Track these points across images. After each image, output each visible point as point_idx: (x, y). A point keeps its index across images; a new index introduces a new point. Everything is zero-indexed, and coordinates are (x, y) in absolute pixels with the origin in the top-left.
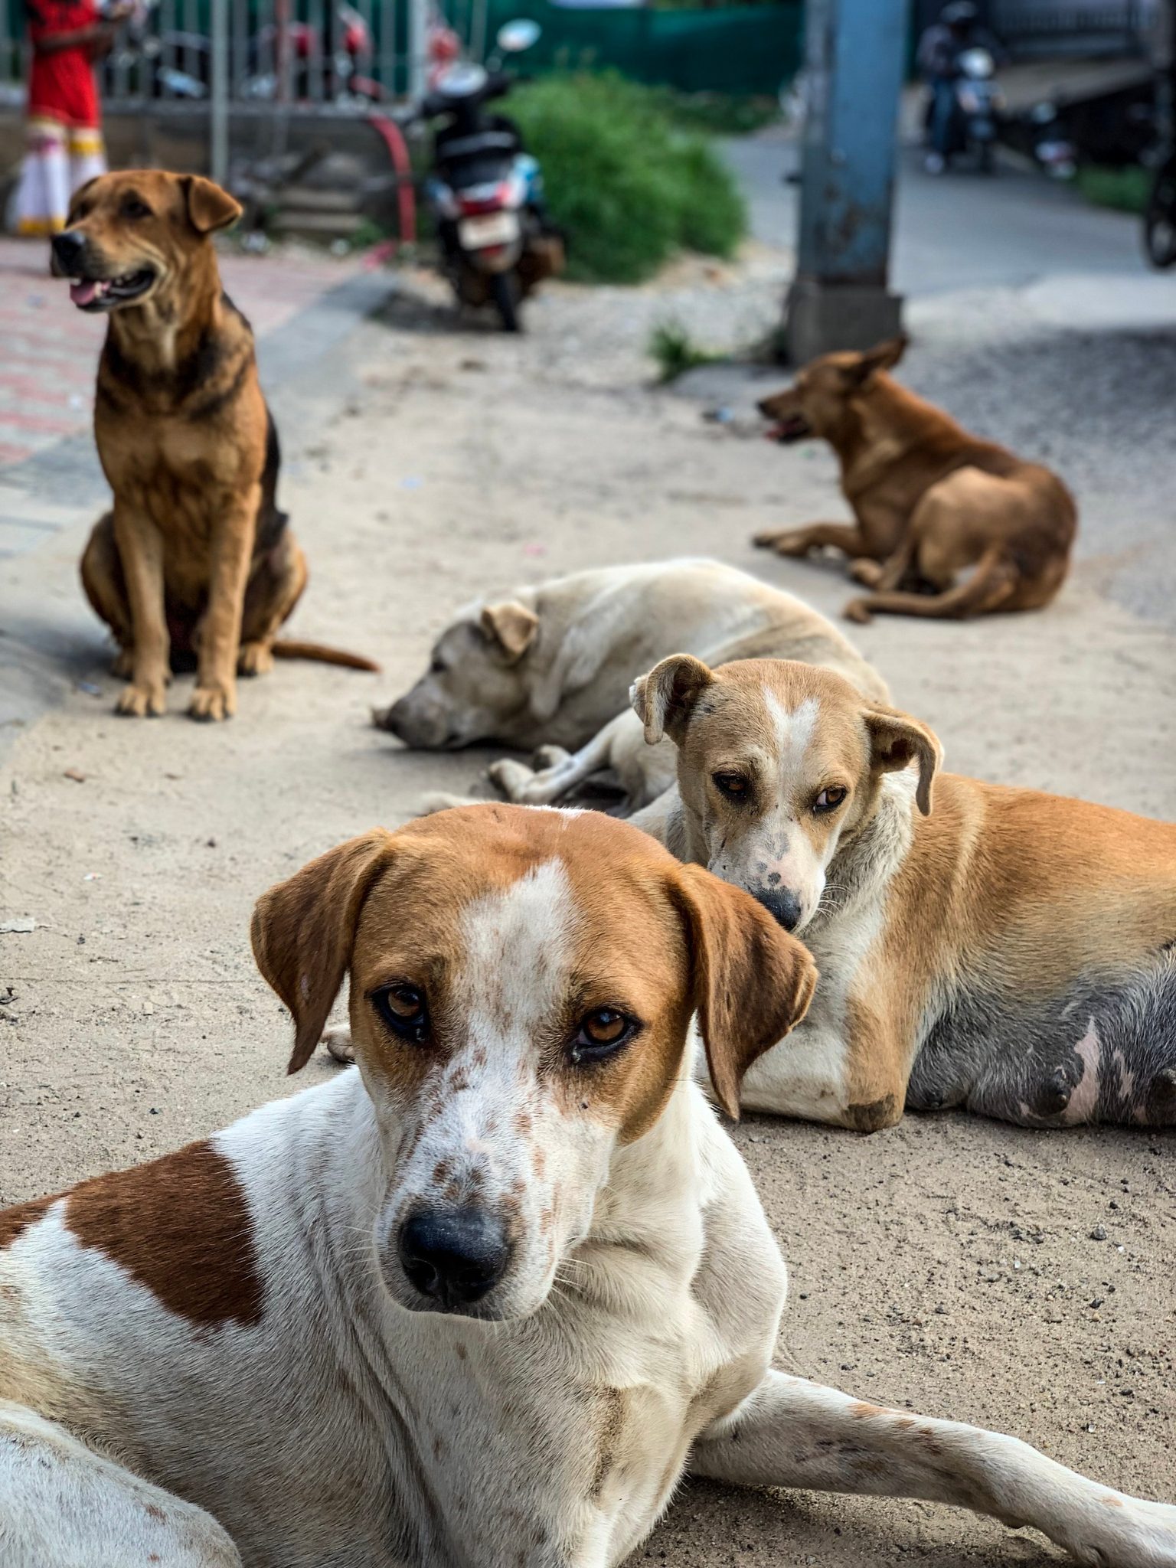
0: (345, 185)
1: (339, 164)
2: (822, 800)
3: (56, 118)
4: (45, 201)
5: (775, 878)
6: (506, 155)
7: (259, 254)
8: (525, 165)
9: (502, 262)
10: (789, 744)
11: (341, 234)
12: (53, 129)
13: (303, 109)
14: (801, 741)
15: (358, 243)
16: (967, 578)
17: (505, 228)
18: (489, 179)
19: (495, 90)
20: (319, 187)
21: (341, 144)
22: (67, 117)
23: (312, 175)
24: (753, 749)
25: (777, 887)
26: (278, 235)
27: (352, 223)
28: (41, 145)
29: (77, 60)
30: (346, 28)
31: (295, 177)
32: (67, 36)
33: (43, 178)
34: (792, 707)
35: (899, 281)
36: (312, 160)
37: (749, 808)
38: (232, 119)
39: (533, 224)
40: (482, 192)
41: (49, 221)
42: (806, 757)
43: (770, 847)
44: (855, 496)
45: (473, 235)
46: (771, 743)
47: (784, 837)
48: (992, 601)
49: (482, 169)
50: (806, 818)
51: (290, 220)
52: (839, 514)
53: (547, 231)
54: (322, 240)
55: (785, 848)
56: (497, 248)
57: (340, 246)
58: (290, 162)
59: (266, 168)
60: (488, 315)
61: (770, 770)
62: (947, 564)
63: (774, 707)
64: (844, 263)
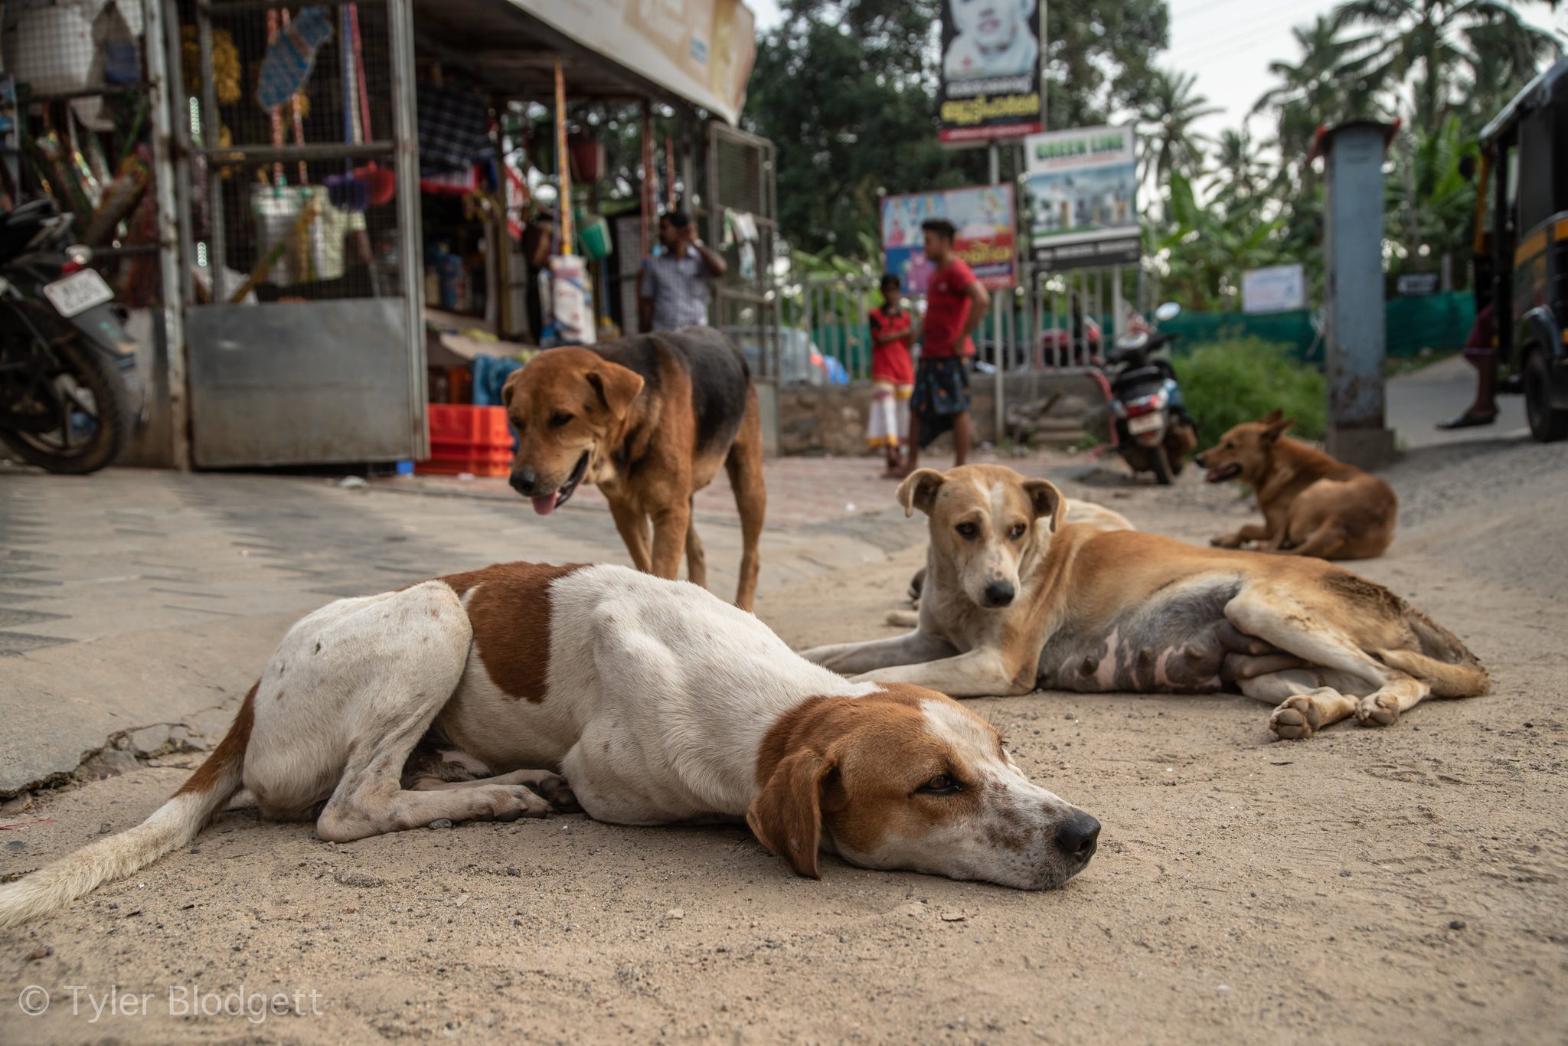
0: (1076, 414)
1: (1072, 402)
2: (1014, 531)
3: (888, 380)
4: (883, 426)
5: (999, 574)
6: (1157, 379)
7: (1022, 456)
8: (1170, 384)
9: (1155, 441)
10: (993, 505)
11: (1072, 443)
12: (887, 387)
13: (1050, 371)
14: (999, 502)
15: (1083, 447)
16: (1313, 537)
17: (1157, 421)
18: (1145, 394)
19: (1154, 345)
20: (1059, 416)
21: (1072, 390)
22: (893, 379)
23: (1055, 409)
24: (975, 508)
25: (1001, 579)
26: (1035, 446)
27: (1080, 435)
28: (880, 396)
29: (899, 346)
30: (1089, 328)
31: (1045, 411)
32: (894, 334)
33: (882, 415)
34: (990, 486)
35: (1391, 422)
36: (1055, 398)
37: (977, 540)
38: (1005, 381)
39: (1175, 419)
40: (1142, 401)
41: (886, 438)
42: (1003, 510)
43: (992, 558)
44: (1265, 506)
45: (1136, 427)
46: (984, 505)
47: (999, 552)
48: (1327, 551)
49: (1140, 388)
50: (1008, 542)
51: (1041, 436)
52: (1258, 521)
53: (1184, 421)
54: (1062, 446)
55: (1001, 558)
56: (1152, 433)
57: (1072, 449)
58: (1042, 403)
59: (1026, 408)
60: (1150, 475)
61: (988, 519)
62: (1302, 531)
63: (980, 487)
64: (1352, 413)
